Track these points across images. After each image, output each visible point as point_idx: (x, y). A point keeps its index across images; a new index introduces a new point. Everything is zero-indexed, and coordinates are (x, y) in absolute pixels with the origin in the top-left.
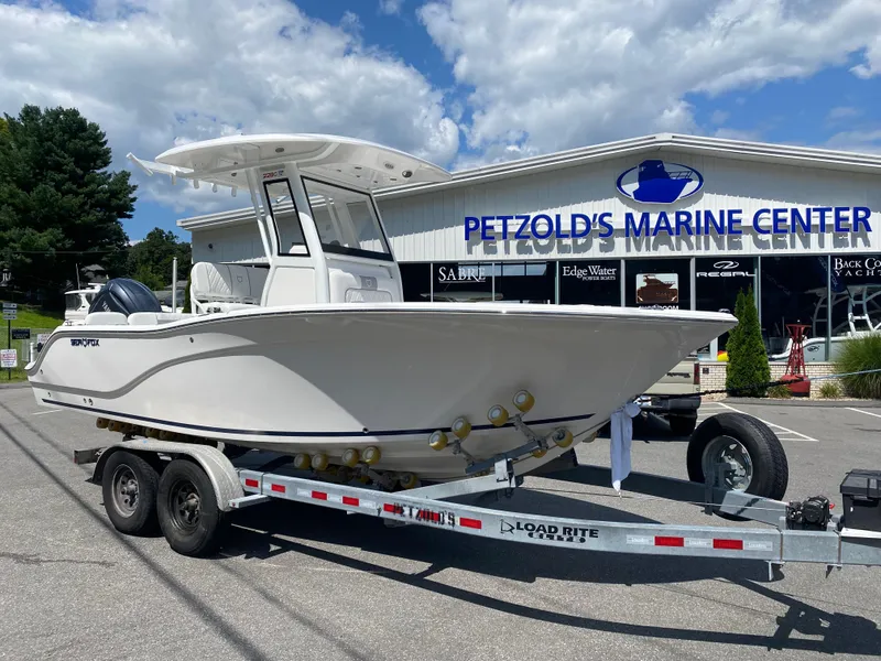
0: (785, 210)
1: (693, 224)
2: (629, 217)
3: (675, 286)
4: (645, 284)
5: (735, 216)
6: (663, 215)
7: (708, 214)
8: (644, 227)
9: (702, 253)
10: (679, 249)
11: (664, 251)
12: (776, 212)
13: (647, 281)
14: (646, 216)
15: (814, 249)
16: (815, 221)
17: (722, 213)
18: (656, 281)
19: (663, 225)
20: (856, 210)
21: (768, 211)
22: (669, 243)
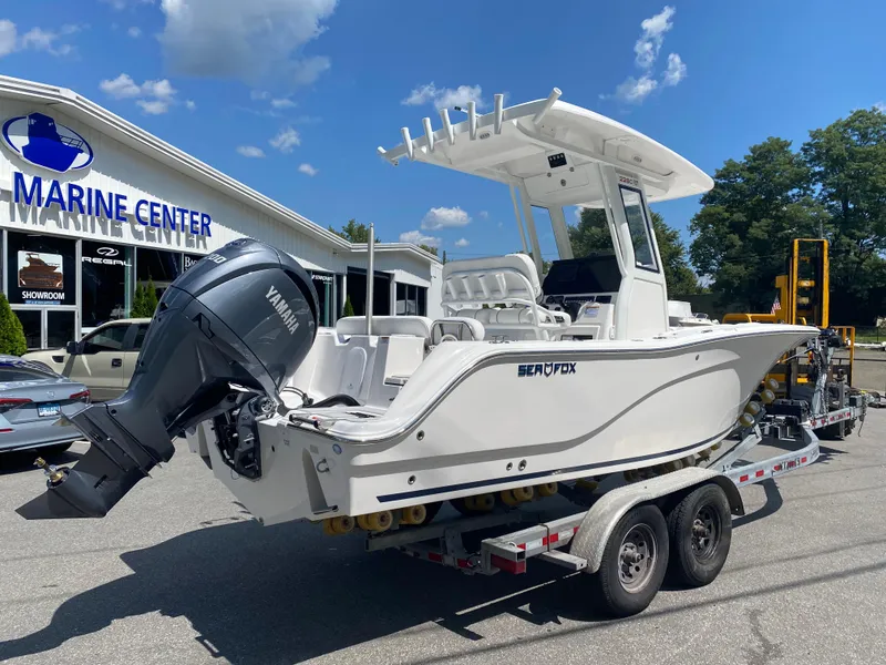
0: (158, 205)
1: (84, 201)
2: (18, 177)
3: (60, 270)
4: (28, 264)
5: (122, 202)
6: (56, 184)
7: (99, 193)
8: (35, 194)
9: (88, 235)
10: (67, 227)
11: (50, 228)
12: (153, 204)
13: (30, 260)
14: (37, 181)
15: (173, 247)
16: (178, 220)
17: (111, 195)
18: (39, 262)
19: (55, 196)
20: (203, 216)
21: (146, 202)
22: (56, 218)
